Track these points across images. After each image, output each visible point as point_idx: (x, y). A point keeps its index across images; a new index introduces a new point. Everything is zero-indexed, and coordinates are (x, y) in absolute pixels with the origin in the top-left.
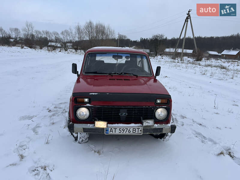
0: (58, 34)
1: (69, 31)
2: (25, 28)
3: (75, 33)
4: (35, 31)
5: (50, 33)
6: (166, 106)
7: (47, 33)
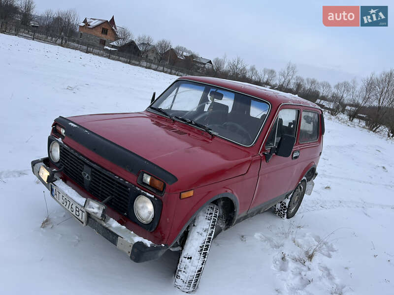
0: (329, 86)
1: (352, 84)
2: (284, 72)
3: (362, 88)
4: (297, 77)
5: (318, 83)
6: (153, 196)
7: (313, 82)
